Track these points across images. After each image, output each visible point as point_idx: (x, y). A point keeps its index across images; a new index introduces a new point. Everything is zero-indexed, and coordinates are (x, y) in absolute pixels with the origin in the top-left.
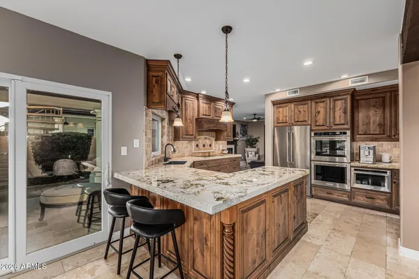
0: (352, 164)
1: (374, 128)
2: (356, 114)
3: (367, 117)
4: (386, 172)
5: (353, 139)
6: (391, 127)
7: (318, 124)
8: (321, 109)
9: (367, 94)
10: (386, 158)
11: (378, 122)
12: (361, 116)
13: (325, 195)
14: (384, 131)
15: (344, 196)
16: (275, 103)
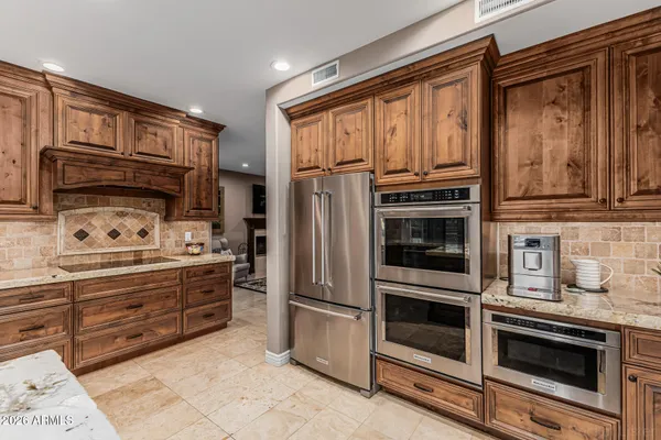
0: (487, 297)
1: (554, 178)
2: (499, 132)
3: (533, 140)
4: (602, 338)
5: (490, 214)
6: (610, 170)
7: (391, 167)
8: (399, 122)
9: (532, 67)
10: (589, 274)
11: (564, 157)
12: (516, 137)
13: (410, 391)
14: (585, 185)
15: (464, 401)
16: (291, 115)
